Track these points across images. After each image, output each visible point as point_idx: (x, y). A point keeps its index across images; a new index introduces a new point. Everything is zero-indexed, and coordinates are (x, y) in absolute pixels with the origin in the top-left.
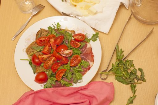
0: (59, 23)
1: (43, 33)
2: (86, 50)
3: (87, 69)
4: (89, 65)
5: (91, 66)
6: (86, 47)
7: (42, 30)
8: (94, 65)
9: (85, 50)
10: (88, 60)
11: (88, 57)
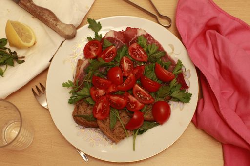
0: (63, 84)
1: (83, 113)
2: (119, 40)
3: (149, 39)
4: (144, 35)
5: (145, 34)
6: (112, 38)
7: (76, 114)
8: (142, 29)
9: (117, 41)
10: (135, 38)
11: (130, 37)
